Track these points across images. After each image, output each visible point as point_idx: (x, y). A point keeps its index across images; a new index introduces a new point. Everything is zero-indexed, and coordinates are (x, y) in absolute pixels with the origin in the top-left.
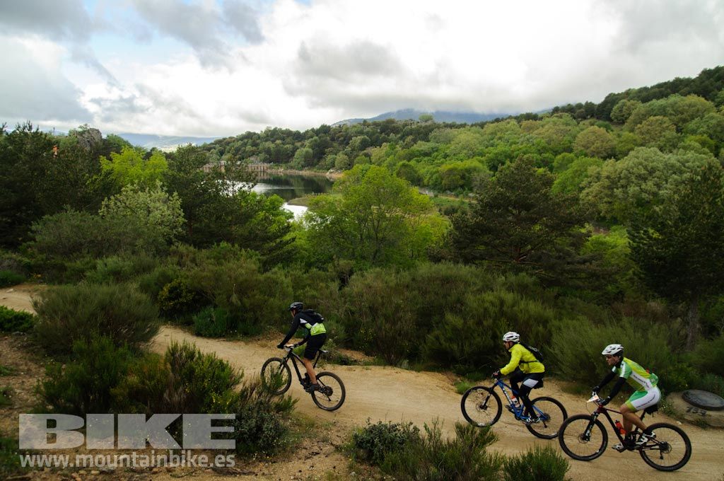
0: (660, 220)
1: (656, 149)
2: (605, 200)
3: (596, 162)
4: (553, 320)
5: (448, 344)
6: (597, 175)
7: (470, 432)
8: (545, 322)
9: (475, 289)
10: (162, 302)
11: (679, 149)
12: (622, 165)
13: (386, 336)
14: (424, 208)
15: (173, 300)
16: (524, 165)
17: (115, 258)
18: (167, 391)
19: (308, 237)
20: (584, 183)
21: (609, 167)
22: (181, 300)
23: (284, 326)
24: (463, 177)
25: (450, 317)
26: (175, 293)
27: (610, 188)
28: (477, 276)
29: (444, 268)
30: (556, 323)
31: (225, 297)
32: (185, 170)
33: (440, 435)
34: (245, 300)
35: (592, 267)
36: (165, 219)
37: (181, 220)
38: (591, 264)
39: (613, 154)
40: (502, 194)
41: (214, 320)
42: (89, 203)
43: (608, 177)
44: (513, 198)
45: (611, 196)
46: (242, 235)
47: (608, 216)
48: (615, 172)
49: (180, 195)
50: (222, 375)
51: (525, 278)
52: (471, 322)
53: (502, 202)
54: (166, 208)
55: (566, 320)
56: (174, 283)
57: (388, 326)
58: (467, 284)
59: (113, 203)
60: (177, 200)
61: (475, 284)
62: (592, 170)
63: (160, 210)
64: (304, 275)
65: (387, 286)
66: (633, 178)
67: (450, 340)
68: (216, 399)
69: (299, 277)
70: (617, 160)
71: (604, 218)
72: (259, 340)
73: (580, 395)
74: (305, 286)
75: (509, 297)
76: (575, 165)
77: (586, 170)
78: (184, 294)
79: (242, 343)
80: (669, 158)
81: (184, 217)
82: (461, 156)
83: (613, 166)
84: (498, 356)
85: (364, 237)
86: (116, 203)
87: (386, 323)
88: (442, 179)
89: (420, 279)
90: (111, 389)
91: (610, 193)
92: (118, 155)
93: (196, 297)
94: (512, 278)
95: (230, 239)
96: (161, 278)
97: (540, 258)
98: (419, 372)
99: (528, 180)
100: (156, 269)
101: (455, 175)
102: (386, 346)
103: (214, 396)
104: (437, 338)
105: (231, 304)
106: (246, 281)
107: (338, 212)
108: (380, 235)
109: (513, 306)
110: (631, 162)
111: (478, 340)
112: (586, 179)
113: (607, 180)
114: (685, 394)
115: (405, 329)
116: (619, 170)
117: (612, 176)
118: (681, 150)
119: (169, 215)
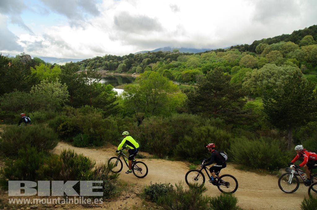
0: (276, 95)
1: (275, 65)
2: (253, 86)
3: (249, 70)
5: (185, 149)
6: (249, 76)
8: (227, 139)
9: (197, 125)
10: (59, 132)
11: (284, 64)
12: (260, 71)
13: (158, 146)
14: (175, 90)
15: (64, 131)
16: (218, 71)
17: (37, 112)
18: (62, 171)
19: (124, 103)
20: (244, 79)
21: (255, 72)
22: (67, 131)
23: (113, 142)
24: (192, 76)
25: (186, 137)
26: (65, 128)
27: (255, 81)
28: (198, 119)
29: (184, 116)
30: (232, 139)
31: (87, 129)
32: (69, 73)
33: (182, 188)
34: (97, 131)
35: (247, 115)
36: (60, 95)
37: (67, 95)
38: (247, 114)
39: (256, 67)
40: (209, 84)
41: (83, 139)
42: (26, 88)
43: (254, 77)
44: (214, 85)
45: (256, 84)
46: (95, 102)
47: (254, 93)
48: (257, 74)
49: (67, 84)
50: (86, 164)
51: (219, 120)
52: (195, 139)
53: (209, 87)
54: (61, 90)
55: (236, 138)
56: (64, 123)
57: (159, 141)
58: (194, 123)
59: (36, 88)
60: (65, 87)
61: (197, 123)
62: (248, 73)
63: (58, 91)
64: (123, 119)
65: (159, 124)
66: (265, 77)
67: (186, 147)
68: (83, 174)
69: (120, 120)
70: (258, 69)
71: (252, 94)
72: (102, 148)
73: (242, 170)
74: (123, 124)
75: (212, 128)
76: (240, 71)
77: (245, 74)
78: (69, 128)
79: (95, 150)
80: (280, 69)
81: (69, 94)
82: (191, 67)
83: (256, 72)
84: (207, 154)
85: (149, 103)
86: (38, 88)
87: (158, 140)
88: (183, 77)
89: (173, 121)
90: (36, 171)
91: (255, 83)
92: (38, 67)
93: (75, 129)
94: (213, 120)
95: (90, 104)
96: (59, 121)
97: (225, 111)
98: (173, 161)
99: (220, 78)
100: (56, 117)
101: (188, 76)
102: (158, 150)
103: (82, 173)
104: (181, 146)
105: (90, 132)
106: (97, 122)
107: (137, 92)
108: (156, 102)
109: (214, 132)
110: (264, 70)
111: (199, 147)
112: (245, 77)
113: (254, 78)
114: (286, 169)
115: (167, 143)
116: (259, 73)
117: (256, 76)
118: (285, 65)
119: (62, 93)
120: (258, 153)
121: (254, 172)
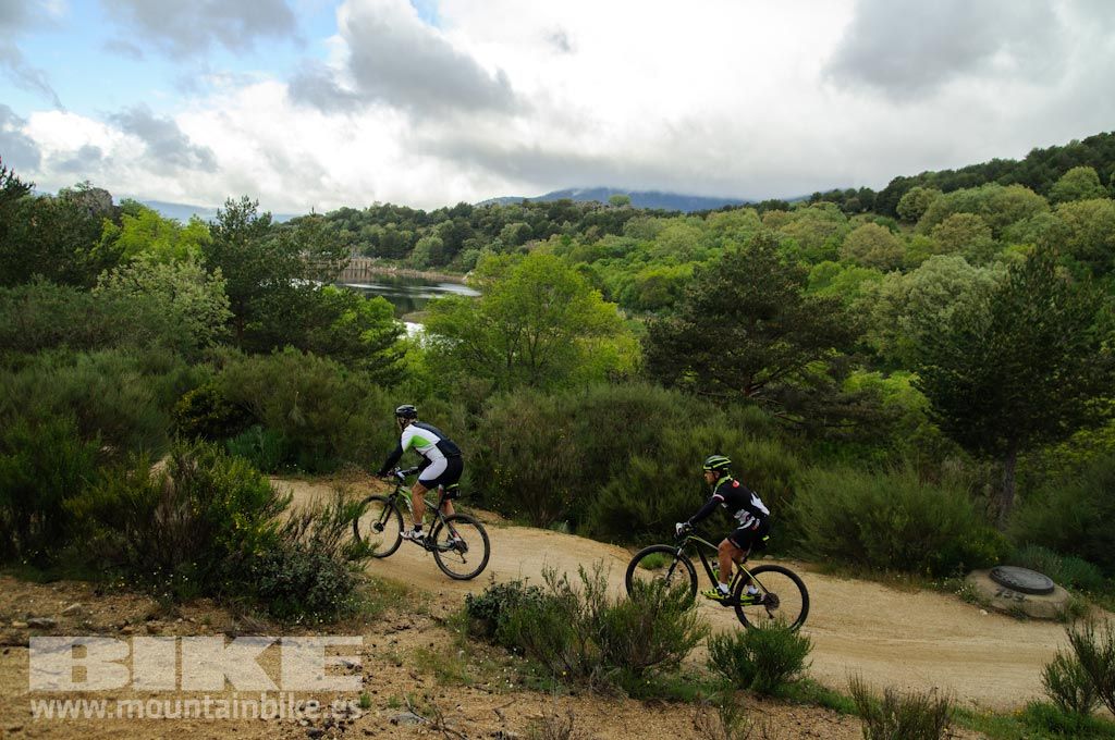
1: (962, 260)
2: (885, 332)
3: (873, 275)
4: (798, 472)
5: (631, 503)
6: (873, 294)
7: (655, 592)
8: (785, 474)
9: (678, 421)
10: (179, 418)
11: (995, 261)
12: (911, 280)
13: (533, 477)
15: (199, 415)
16: (761, 249)
17: (109, 353)
18: (161, 508)
20: (853, 305)
21: (891, 283)
22: (210, 415)
23: (373, 463)
24: (672, 291)
25: (636, 461)
26: (202, 404)
27: (893, 315)
28: (683, 405)
29: (632, 390)
31: (280, 408)
33: (604, 588)
34: (314, 416)
35: (860, 408)
36: (199, 308)
37: (226, 313)
38: (859, 404)
39: (900, 265)
40: (726, 289)
41: (262, 445)
42: (78, 278)
43: (890, 298)
44: (743, 295)
45: (894, 326)
46: (320, 342)
47: (888, 357)
48: (901, 290)
49: (225, 275)
51: (757, 412)
52: (669, 469)
53: (726, 301)
54: (200, 290)
55: (817, 471)
56: (202, 390)
57: (537, 464)
58: (666, 414)
59: (115, 278)
60: (219, 281)
61: (678, 415)
62: (866, 287)
63: (192, 292)
65: (542, 415)
66: (927, 301)
67: (635, 496)
68: (242, 526)
70: (904, 271)
71: (881, 360)
72: (331, 480)
75: (730, 436)
76: (841, 278)
77: (857, 286)
78: (216, 406)
79: (305, 484)
80: (981, 273)
81: (230, 309)
82: (671, 258)
83: (898, 281)
85: (513, 362)
86: (120, 279)
87: (535, 459)
88: (640, 293)
89: (592, 404)
90: (65, 501)
91: (891, 322)
92: (133, 219)
93: (237, 412)
94: (737, 412)
96: (182, 383)
97: (781, 392)
99: (767, 270)
100: (174, 370)
101: (659, 287)
102: (533, 495)
103: (238, 520)
104: (616, 493)
105: (290, 421)
106: (316, 386)
107: (473, 319)
109: (738, 443)
110: (925, 277)
111: (681, 495)
112: (857, 299)
113: (888, 302)
114: (994, 572)
115: (565, 468)
116: (906, 288)
117: (897, 297)
118: (998, 262)
119: (205, 301)
120: (890, 513)
121: (875, 581)
